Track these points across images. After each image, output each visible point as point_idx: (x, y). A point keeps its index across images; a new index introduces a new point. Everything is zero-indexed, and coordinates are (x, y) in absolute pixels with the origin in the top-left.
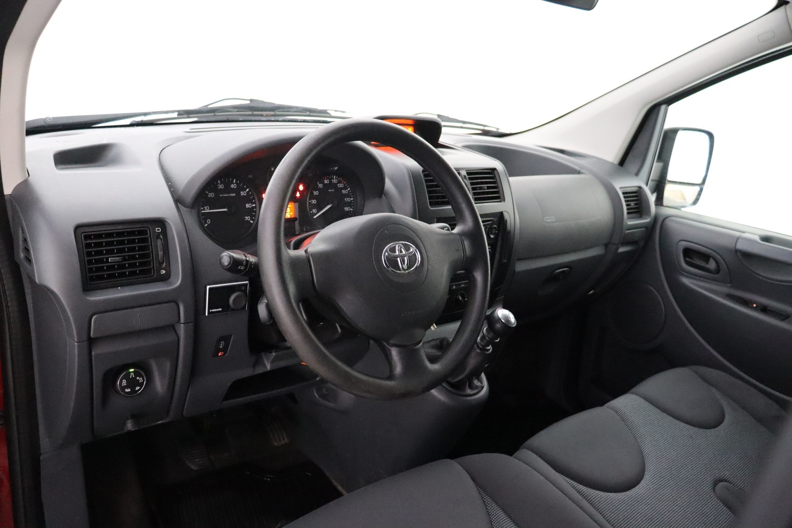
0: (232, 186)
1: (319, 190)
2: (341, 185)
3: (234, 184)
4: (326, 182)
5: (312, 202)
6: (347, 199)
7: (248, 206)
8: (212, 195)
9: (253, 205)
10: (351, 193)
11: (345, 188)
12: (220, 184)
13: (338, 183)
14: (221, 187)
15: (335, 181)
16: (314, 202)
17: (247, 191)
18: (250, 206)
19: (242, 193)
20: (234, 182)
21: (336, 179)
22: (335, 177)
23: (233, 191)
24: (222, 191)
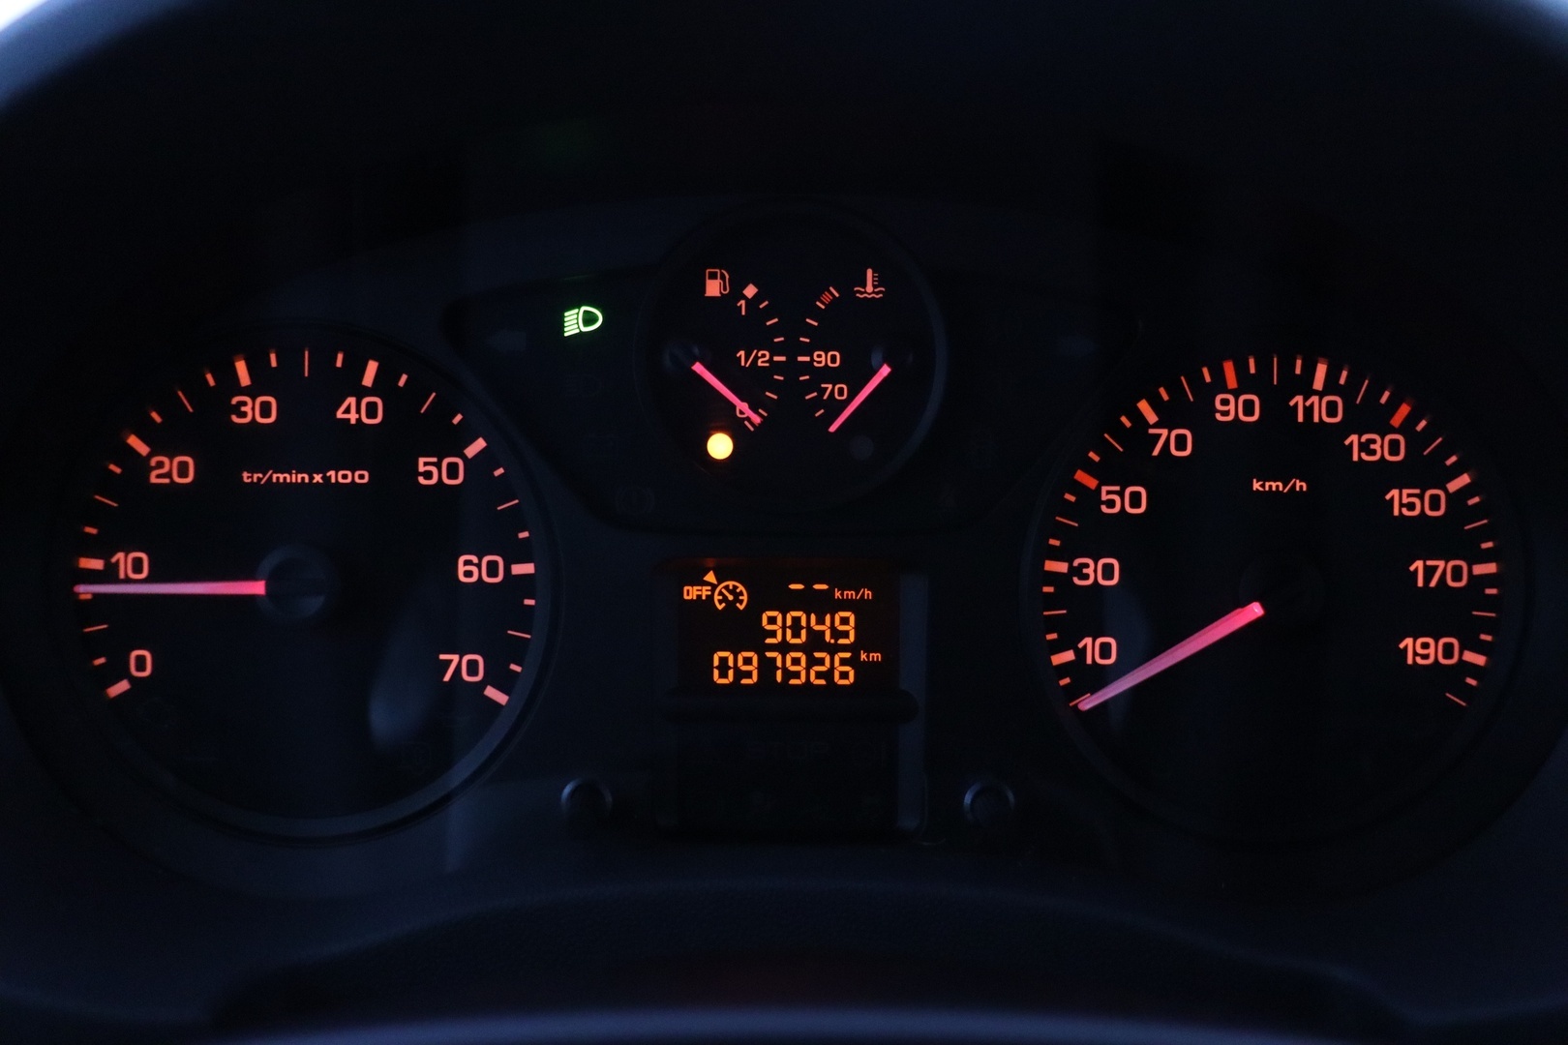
0: (350, 411)
1: (1160, 474)
2: (1379, 448)
3: (361, 392)
4: (1229, 408)
5: (1078, 572)
6: (1433, 571)
7: (469, 569)
8: (183, 470)
9: (518, 569)
10: (1476, 513)
11: (1421, 472)
12: (252, 392)
13: (1345, 429)
14: (254, 411)
15: (1317, 407)
16: (1099, 572)
17: (471, 451)
18: (492, 569)
19: (430, 471)
20: (368, 380)
21: (1331, 386)
22: (1321, 370)
23: (352, 445)
24: (260, 446)
